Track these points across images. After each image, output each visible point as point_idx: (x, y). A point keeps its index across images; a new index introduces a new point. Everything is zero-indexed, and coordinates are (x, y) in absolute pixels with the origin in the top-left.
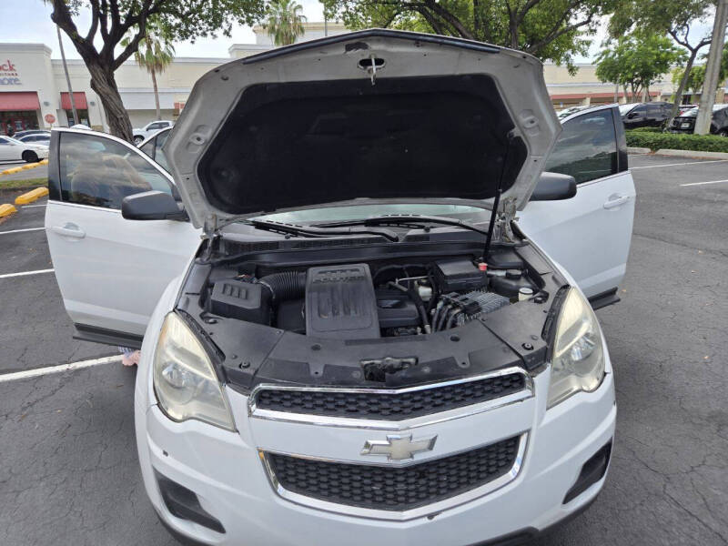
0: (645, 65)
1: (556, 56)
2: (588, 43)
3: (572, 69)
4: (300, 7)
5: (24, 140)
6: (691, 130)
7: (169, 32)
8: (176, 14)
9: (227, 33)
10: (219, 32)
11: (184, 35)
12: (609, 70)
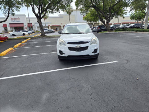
0: (140, 16)
1: (120, 15)
2: (126, 12)
3: (124, 18)
4: (72, 7)
5: (23, 32)
6: (144, 28)
7: (50, 12)
8: (51, 9)
9: (59, 12)
10: (58, 12)
11: (52, 13)
12: (132, 17)
